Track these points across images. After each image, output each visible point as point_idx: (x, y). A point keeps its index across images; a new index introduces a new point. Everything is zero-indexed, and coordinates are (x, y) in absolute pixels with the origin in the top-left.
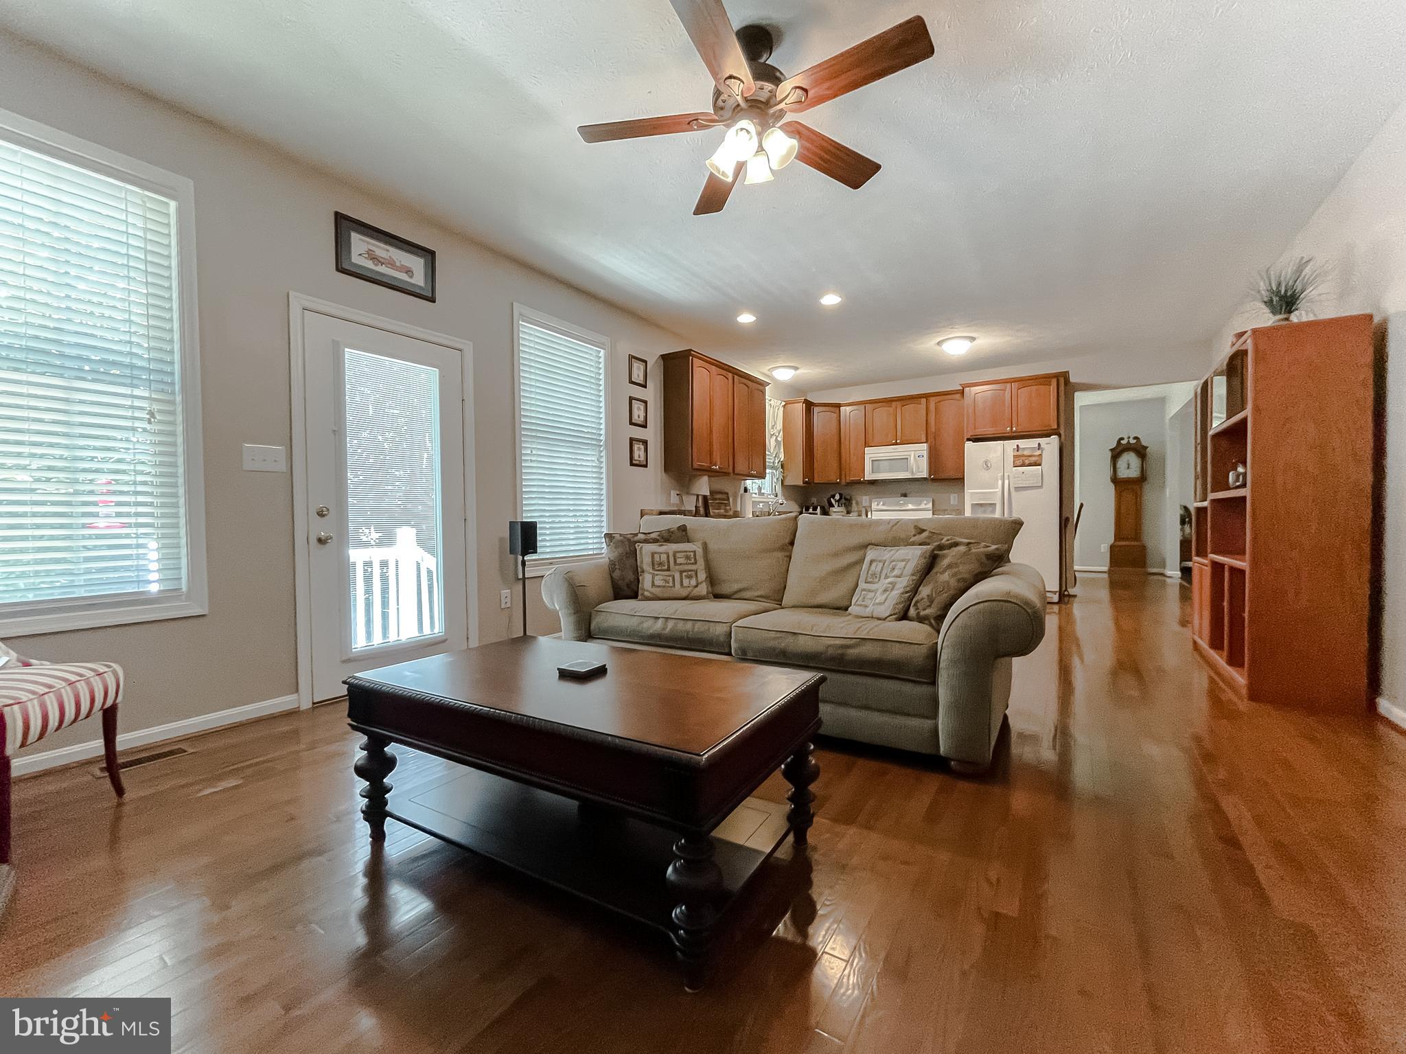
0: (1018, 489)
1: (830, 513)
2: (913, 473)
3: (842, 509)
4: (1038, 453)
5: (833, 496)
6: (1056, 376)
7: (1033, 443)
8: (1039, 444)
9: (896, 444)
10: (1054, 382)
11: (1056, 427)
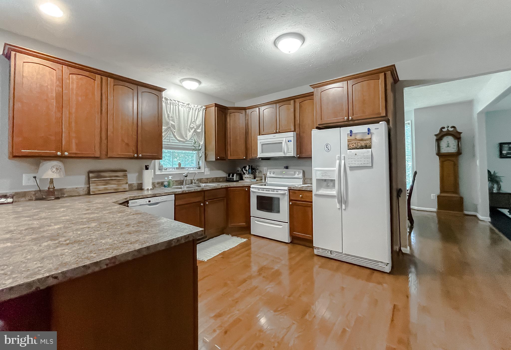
0: (352, 168)
1: (244, 178)
2: (284, 153)
3: (252, 176)
4: (369, 137)
5: (245, 167)
6: (383, 70)
7: (363, 129)
8: (369, 130)
9: (276, 133)
10: (382, 76)
11: (384, 115)
